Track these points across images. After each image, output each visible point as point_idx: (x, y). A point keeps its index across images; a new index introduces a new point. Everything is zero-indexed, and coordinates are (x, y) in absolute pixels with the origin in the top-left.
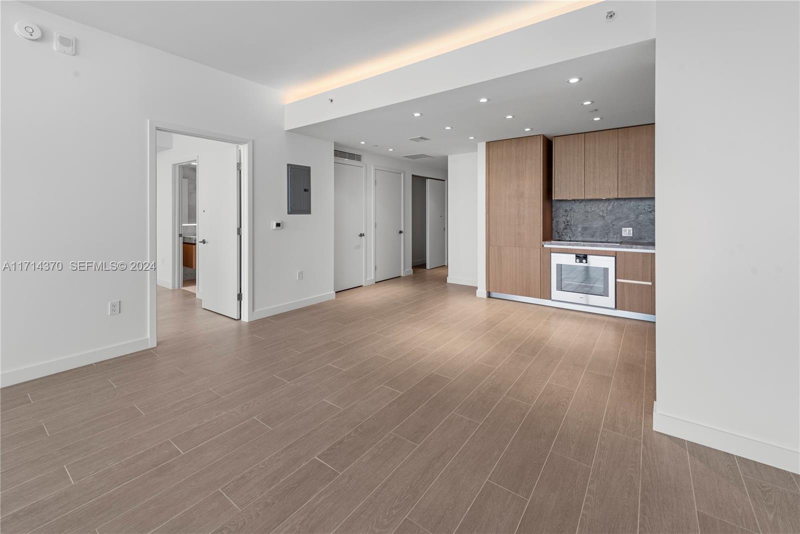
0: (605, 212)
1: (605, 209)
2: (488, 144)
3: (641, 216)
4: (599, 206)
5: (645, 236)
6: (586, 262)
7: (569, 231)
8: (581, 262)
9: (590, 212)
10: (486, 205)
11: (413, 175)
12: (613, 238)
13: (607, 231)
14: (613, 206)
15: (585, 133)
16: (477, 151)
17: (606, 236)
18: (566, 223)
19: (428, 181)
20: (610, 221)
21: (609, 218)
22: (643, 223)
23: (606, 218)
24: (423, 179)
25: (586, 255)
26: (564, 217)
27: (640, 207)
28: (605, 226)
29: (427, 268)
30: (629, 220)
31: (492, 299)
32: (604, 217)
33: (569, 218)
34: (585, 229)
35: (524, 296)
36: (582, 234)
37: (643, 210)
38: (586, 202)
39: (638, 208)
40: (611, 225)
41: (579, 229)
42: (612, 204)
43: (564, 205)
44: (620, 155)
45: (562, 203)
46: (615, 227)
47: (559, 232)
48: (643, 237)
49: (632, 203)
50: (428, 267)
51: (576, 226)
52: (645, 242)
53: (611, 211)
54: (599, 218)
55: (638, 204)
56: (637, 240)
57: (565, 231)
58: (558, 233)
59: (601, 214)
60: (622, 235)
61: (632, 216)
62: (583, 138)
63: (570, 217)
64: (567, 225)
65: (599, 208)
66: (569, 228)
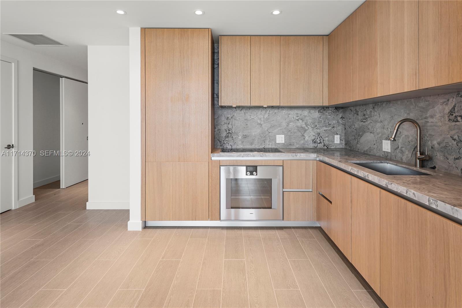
0: (262, 119)
1: (262, 116)
2: (144, 30)
3: (291, 123)
4: (257, 114)
5: (294, 143)
6: (257, 175)
7: (230, 139)
8: (252, 174)
9: (250, 120)
10: (141, 109)
11: (35, 69)
12: (268, 145)
13: (264, 139)
14: (269, 114)
15: (251, 36)
16: (128, 44)
17: (263, 143)
18: (228, 132)
19: (63, 81)
20: (266, 129)
21: (265, 126)
22: (292, 130)
23: (263, 126)
24: (56, 78)
25: (256, 167)
26: (225, 125)
27: (290, 116)
28: (262, 133)
29: (61, 187)
30: (282, 128)
31: (150, 230)
32: (262, 125)
33: (230, 126)
34: (245, 137)
35: (189, 220)
36: (243, 142)
37: (293, 118)
38: (246, 109)
39: (289, 117)
40: (267, 133)
41: (240, 137)
42: (268, 112)
43: (225, 113)
44: (281, 63)
45: (223, 110)
46: (270, 134)
47: (220, 140)
48: (292, 143)
49: (284, 111)
50: (63, 185)
51: (237, 134)
52: (294, 147)
53: (267, 119)
54: (257, 126)
55: (288, 113)
56: (288, 146)
57: (227, 139)
58: (220, 142)
59: (259, 122)
60: (276, 142)
61: (284, 124)
62: (249, 41)
63: (232, 125)
64: (229, 133)
65: (257, 116)
66: (231, 136)
